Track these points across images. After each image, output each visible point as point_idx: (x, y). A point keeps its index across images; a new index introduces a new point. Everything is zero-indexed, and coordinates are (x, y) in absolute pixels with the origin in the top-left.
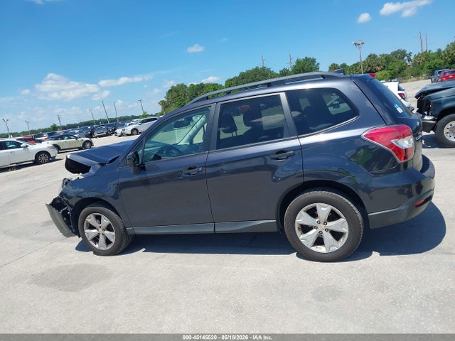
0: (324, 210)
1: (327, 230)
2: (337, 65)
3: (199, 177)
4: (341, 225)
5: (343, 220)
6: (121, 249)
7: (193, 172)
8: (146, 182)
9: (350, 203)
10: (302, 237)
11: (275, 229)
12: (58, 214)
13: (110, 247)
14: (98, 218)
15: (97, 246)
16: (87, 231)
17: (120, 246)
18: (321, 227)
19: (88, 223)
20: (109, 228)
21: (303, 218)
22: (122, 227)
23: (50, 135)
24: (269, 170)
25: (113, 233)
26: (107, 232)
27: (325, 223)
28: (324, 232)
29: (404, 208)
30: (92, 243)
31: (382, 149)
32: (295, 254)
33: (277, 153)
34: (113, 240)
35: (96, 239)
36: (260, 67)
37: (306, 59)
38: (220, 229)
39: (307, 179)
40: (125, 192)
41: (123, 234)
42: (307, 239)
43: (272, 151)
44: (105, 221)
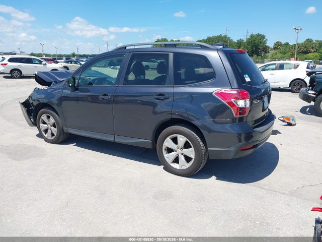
0: (182, 140)
1: (182, 154)
2: (281, 43)
3: (109, 102)
4: (191, 152)
5: (192, 149)
6: (59, 141)
7: (106, 97)
8: (77, 99)
9: (198, 138)
10: (166, 155)
11: (150, 147)
12: (25, 110)
13: (53, 137)
14: (48, 117)
15: (46, 136)
16: (41, 125)
17: (59, 139)
18: (179, 151)
19: (42, 120)
20: (54, 125)
21: (168, 143)
22: (61, 126)
23: (67, 59)
24: (151, 106)
25: (56, 129)
26: (52, 128)
27: (181, 149)
28: (180, 154)
29: (232, 149)
30: (43, 133)
31: (224, 105)
32: (163, 166)
33: (158, 95)
34: (55, 134)
35: (46, 131)
36: (223, 35)
37: (258, 35)
38: (118, 140)
39: (174, 117)
40: (64, 103)
41: (61, 131)
42: (169, 157)
43: (155, 93)
44: (52, 120)
